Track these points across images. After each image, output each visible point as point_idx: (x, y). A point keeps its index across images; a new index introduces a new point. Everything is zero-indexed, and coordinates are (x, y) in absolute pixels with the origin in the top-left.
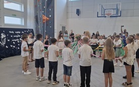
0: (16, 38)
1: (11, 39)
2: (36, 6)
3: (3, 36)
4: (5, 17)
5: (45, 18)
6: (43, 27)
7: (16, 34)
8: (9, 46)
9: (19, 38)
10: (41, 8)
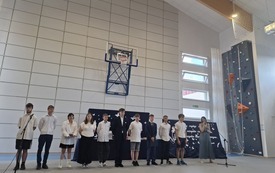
0: (190, 134)
2: (227, 92)
5: (241, 106)
6: (240, 121)
7: (190, 129)
9: (194, 134)
10: (235, 94)
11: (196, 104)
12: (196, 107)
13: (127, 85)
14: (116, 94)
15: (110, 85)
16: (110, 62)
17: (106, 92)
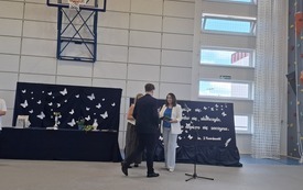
4: (201, 82)
13: (95, 44)
14: (77, 59)
15: (63, 44)
16: (60, 7)
17: (59, 57)
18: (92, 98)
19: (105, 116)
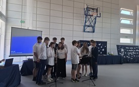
0: (130, 52)
1: (127, 52)
3: (122, 50)
7: (130, 49)
8: (126, 56)
9: (132, 52)
11: (126, 36)
12: (126, 37)
16: (86, 15)
17: (84, 31)
18: (100, 45)
19: (103, 50)
